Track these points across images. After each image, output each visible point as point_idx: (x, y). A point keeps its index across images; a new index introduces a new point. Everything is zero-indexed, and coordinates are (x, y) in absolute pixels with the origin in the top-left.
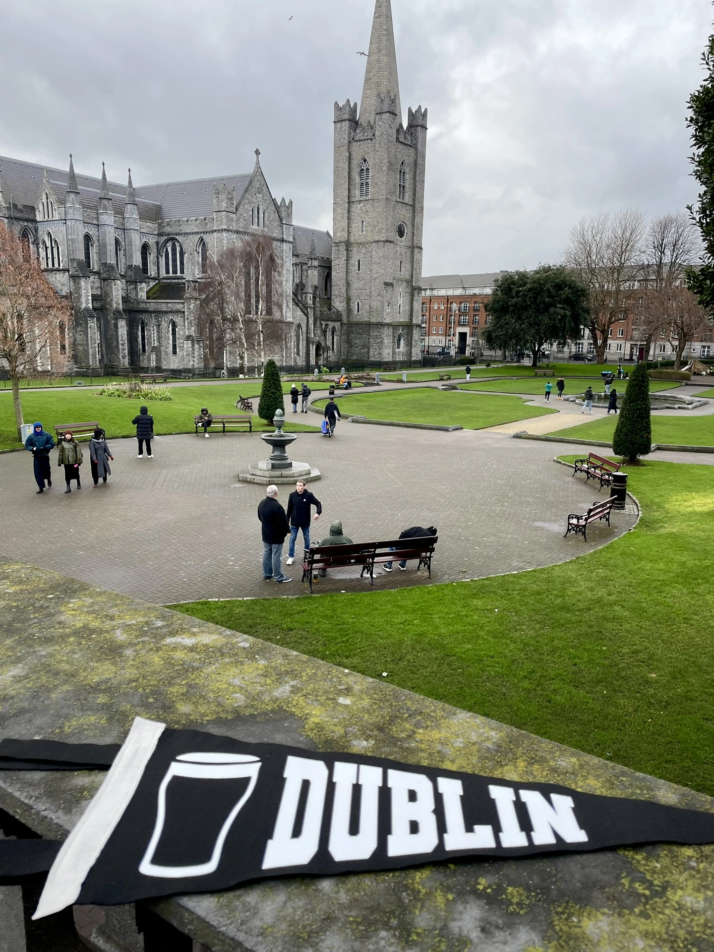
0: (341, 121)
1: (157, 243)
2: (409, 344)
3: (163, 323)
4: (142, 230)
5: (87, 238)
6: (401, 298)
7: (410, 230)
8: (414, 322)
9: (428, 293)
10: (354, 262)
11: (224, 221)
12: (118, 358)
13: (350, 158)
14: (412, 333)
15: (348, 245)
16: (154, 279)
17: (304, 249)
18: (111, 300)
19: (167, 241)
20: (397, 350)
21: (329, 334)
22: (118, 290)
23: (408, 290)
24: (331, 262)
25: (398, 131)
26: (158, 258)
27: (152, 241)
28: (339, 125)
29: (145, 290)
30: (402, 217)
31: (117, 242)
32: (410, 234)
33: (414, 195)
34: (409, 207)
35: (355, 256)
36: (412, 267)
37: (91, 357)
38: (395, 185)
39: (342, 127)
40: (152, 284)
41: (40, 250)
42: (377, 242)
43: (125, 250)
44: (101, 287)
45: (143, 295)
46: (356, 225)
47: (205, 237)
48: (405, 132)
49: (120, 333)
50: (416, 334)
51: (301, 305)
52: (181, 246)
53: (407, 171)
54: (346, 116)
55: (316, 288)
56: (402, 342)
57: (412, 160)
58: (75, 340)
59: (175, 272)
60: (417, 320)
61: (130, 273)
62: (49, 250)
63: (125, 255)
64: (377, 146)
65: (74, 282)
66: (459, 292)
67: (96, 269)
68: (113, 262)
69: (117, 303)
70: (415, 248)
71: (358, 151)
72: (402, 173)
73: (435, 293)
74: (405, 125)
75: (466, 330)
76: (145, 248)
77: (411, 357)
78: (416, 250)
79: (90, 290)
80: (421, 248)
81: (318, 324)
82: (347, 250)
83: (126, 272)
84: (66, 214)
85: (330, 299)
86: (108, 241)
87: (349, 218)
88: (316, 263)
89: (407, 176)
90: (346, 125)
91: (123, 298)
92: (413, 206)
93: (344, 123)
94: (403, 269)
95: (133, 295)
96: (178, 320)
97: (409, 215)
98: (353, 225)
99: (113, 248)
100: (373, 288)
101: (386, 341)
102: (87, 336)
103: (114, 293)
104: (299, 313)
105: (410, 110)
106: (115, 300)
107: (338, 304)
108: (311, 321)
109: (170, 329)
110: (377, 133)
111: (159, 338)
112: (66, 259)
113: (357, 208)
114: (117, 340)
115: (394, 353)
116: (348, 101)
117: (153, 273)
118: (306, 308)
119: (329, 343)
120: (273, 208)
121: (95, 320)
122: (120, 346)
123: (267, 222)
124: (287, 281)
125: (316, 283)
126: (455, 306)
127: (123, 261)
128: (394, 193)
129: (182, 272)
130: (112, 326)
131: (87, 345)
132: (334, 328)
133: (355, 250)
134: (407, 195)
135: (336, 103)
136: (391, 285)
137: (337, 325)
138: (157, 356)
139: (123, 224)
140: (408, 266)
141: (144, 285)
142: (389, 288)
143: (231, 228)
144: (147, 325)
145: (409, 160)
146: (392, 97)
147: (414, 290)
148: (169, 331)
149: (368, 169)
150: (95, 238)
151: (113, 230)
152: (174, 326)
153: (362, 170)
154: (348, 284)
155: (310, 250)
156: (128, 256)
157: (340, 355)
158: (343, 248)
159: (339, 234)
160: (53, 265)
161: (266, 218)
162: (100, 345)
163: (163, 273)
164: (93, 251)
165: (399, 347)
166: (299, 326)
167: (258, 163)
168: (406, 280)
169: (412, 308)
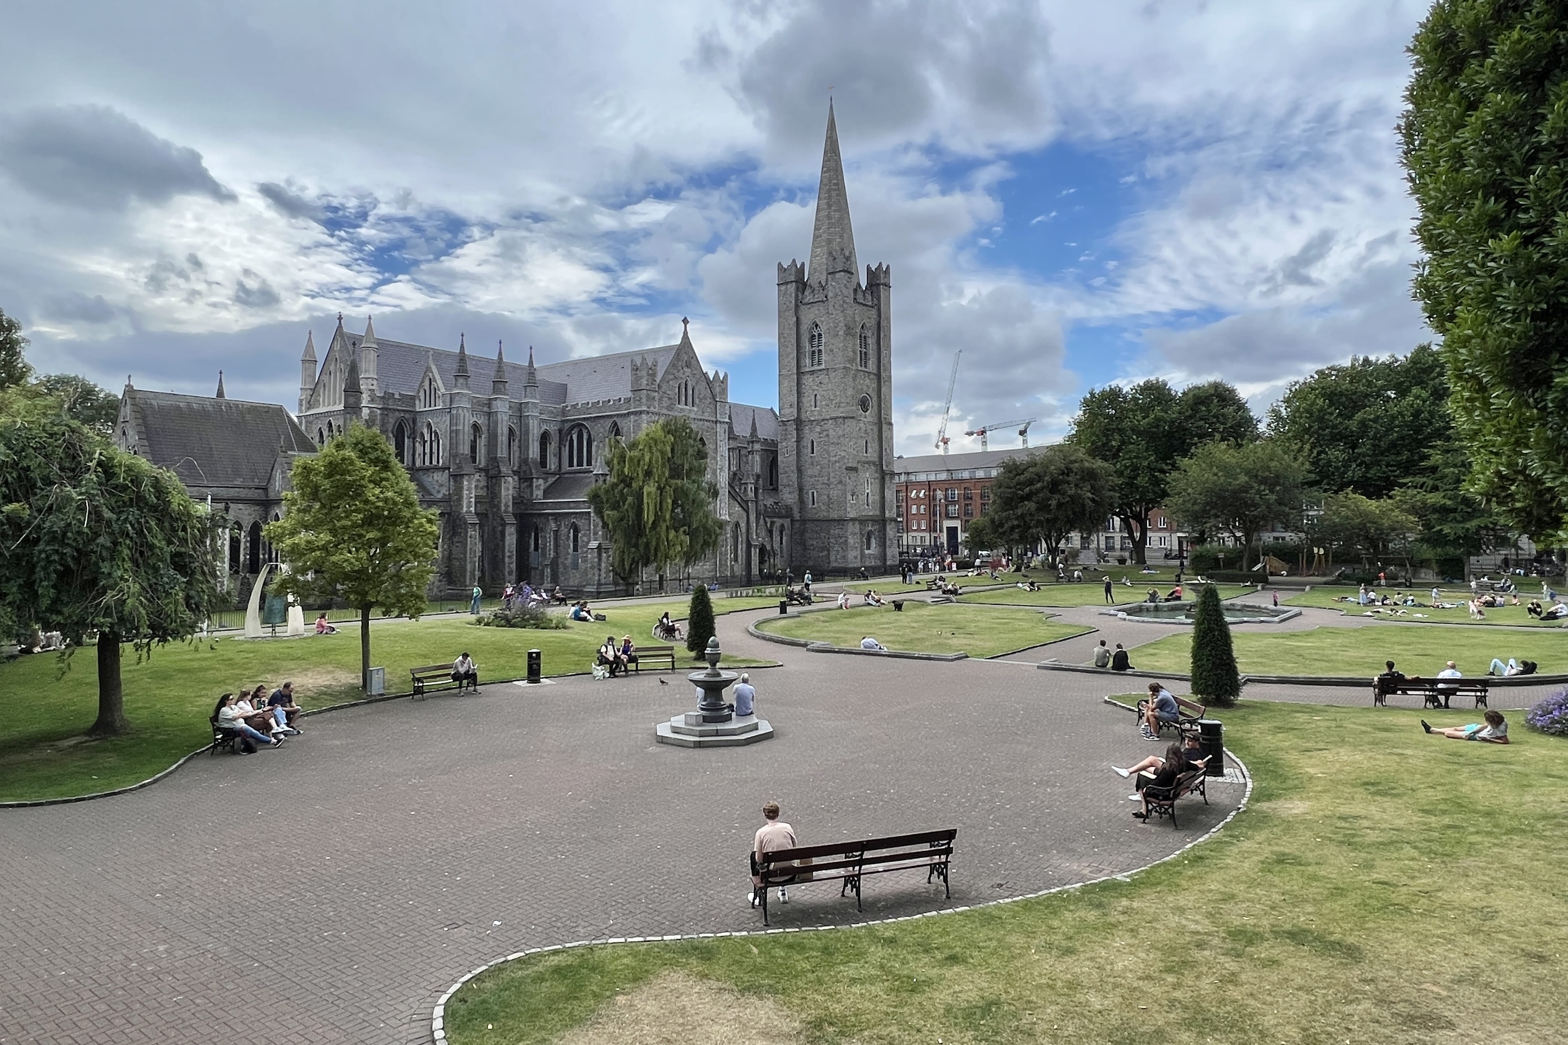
0: (787, 283)
1: (560, 431)
2: (883, 544)
3: (563, 527)
4: (544, 417)
5: (476, 427)
6: (869, 488)
7: (875, 404)
8: (887, 515)
9: (903, 478)
10: (806, 443)
11: (644, 400)
12: (504, 575)
13: (798, 323)
14: (885, 529)
15: (799, 422)
16: (554, 474)
17: (742, 430)
18: (500, 502)
19: (572, 428)
20: (867, 552)
21: (776, 534)
22: (508, 489)
23: (877, 475)
24: (776, 445)
25: (855, 291)
26: (560, 449)
27: (553, 428)
28: (783, 288)
29: (542, 488)
30: (865, 388)
31: (511, 431)
32: (876, 408)
33: (879, 362)
34: (872, 376)
35: (809, 435)
36: (881, 446)
37: (468, 574)
38: (854, 352)
39: (787, 289)
40: (551, 480)
41: (417, 445)
42: (835, 418)
43: (520, 441)
44: (487, 487)
45: (538, 493)
46: (808, 401)
47: (618, 421)
48: (864, 292)
49: (507, 543)
50: (891, 531)
51: (739, 499)
52: (588, 432)
53: (869, 334)
54: (793, 278)
55: (758, 476)
56: (873, 542)
57: (873, 322)
58: (450, 554)
59: (580, 463)
60: (890, 514)
61: (524, 468)
62: (428, 445)
63: (520, 447)
64: (831, 308)
65: (455, 481)
66: (943, 476)
67: (483, 465)
68: (505, 455)
69: (507, 506)
70: (883, 424)
71: (808, 316)
72: (864, 339)
73: (912, 478)
74: (864, 285)
75: (957, 523)
76: (545, 438)
77: (885, 560)
78: (885, 427)
79: (473, 491)
80: (891, 424)
81: (762, 521)
82: (797, 429)
83: (520, 467)
84: (451, 402)
85: (776, 489)
86: (499, 431)
87: (799, 392)
88: (757, 447)
89: (870, 341)
90: (792, 288)
91: (514, 498)
92: (879, 376)
93: (789, 286)
94: (869, 450)
95: (527, 496)
96: (580, 523)
97: (875, 385)
98: (805, 400)
99: (505, 439)
100: (832, 475)
101: (851, 541)
102: (466, 547)
103: (503, 493)
104: (737, 508)
105: (868, 267)
106: (503, 501)
107: (788, 497)
108: (753, 518)
109: (571, 535)
110: (830, 295)
111: (557, 546)
112: (447, 454)
113: (808, 380)
114: (503, 551)
115: (863, 555)
116: (794, 261)
117: (553, 467)
118: (747, 502)
119: (776, 546)
120: (704, 384)
121: (477, 527)
122: (507, 559)
123: (697, 401)
124: (721, 469)
125: (757, 469)
126: (940, 494)
127: (517, 454)
128: (854, 360)
129: (589, 463)
130: (498, 535)
131: (465, 561)
132: (782, 526)
133: (806, 430)
134: (870, 363)
135: (780, 264)
136: (855, 469)
137: (787, 522)
138: (552, 570)
139: (520, 410)
140: (876, 445)
141: (541, 481)
142: (853, 475)
143: (652, 409)
144: (542, 530)
145: (871, 323)
146: (847, 254)
147: (884, 475)
148: (569, 537)
149: (820, 335)
150: (484, 429)
151: (506, 418)
152: (576, 531)
153: (814, 336)
154: (800, 471)
155: (749, 431)
156: (524, 447)
157: (792, 561)
158: (792, 428)
159: (787, 411)
160: (431, 463)
161: (696, 396)
162: (482, 559)
163: (566, 467)
164: (482, 443)
165: (868, 548)
166: (737, 525)
167: (686, 333)
168: (874, 463)
169: (883, 497)
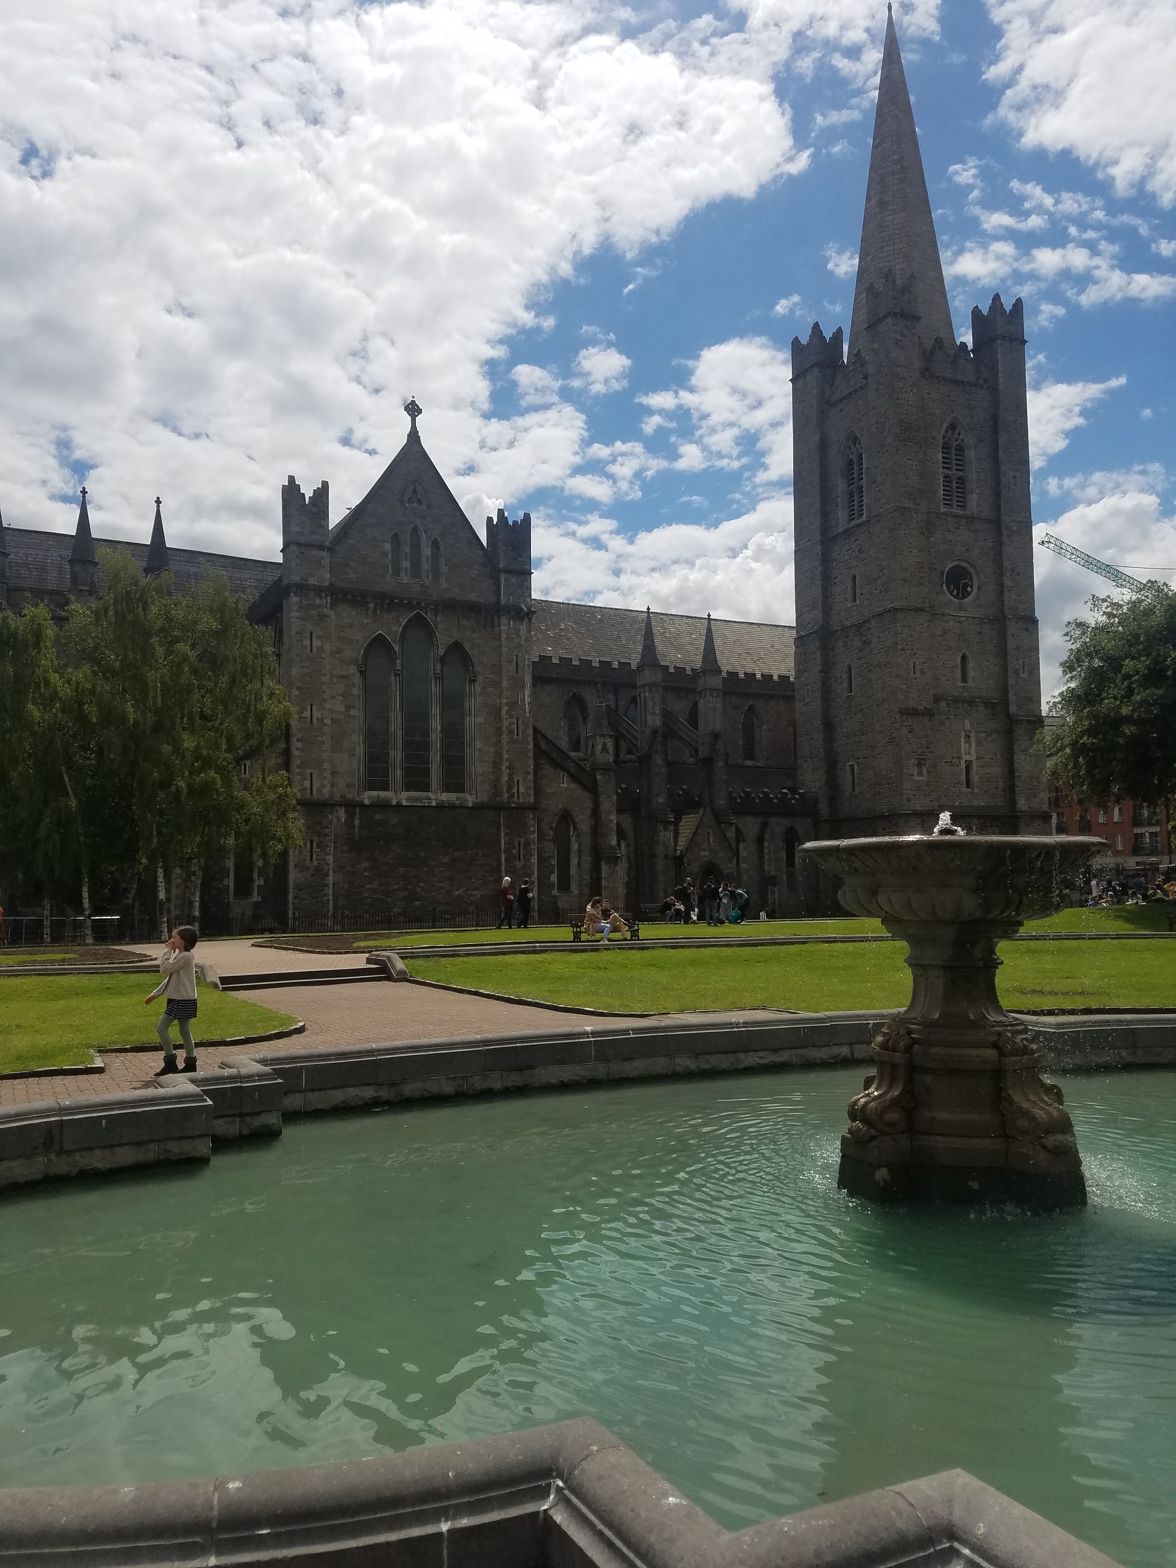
7: (990, 579)
8: (1022, 804)
10: (840, 672)
15: (825, 636)
25: (928, 354)
28: (800, 383)
30: (957, 549)
32: (989, 588)
33: (998, 494)
34: (979, 525)
35: (842, 660)
36: (1002, 666)
38: (931, 478)
42: (880, 615)
46: (841, 592)
51: (567, 764)
53: (970, 439)
54: (819, 360)
57: (981, 415)
64: (872, 396)
70: (1010, 620)
71: (839, 424)
72: (954, 449)
78: (1012, 628)
80: (1031, 620)
82: (826, 649)
85: (796, 766)
87: (826, 578)
89: (971, 454)
92: (996, 521)
93: (808, 376)
94: (971, 674)
97: (982, 542)
98: (835, 589)
104: (565, 784)
107: (810, 776)
108: (609, 805)
110: (871, 369)
113: (840, 550)
116: (816, 326)
118: (590, 772)
123: (444, 570)
128: (924, 492)
132: (790, 831)
133: (839, 645)
134: (973, 499)
135: (796, 339)
140: (991, 666)
143: (313, 581)
145: (973, 418)
146: (903, 282)
147: (1015, 724)
149: (860, 457)
153: (850, 463)
154: (829, 727)
159: (808, 618)
161: (442, 560)
167: (414, 436)
168: (987, 704)
169: (1011, 773)
